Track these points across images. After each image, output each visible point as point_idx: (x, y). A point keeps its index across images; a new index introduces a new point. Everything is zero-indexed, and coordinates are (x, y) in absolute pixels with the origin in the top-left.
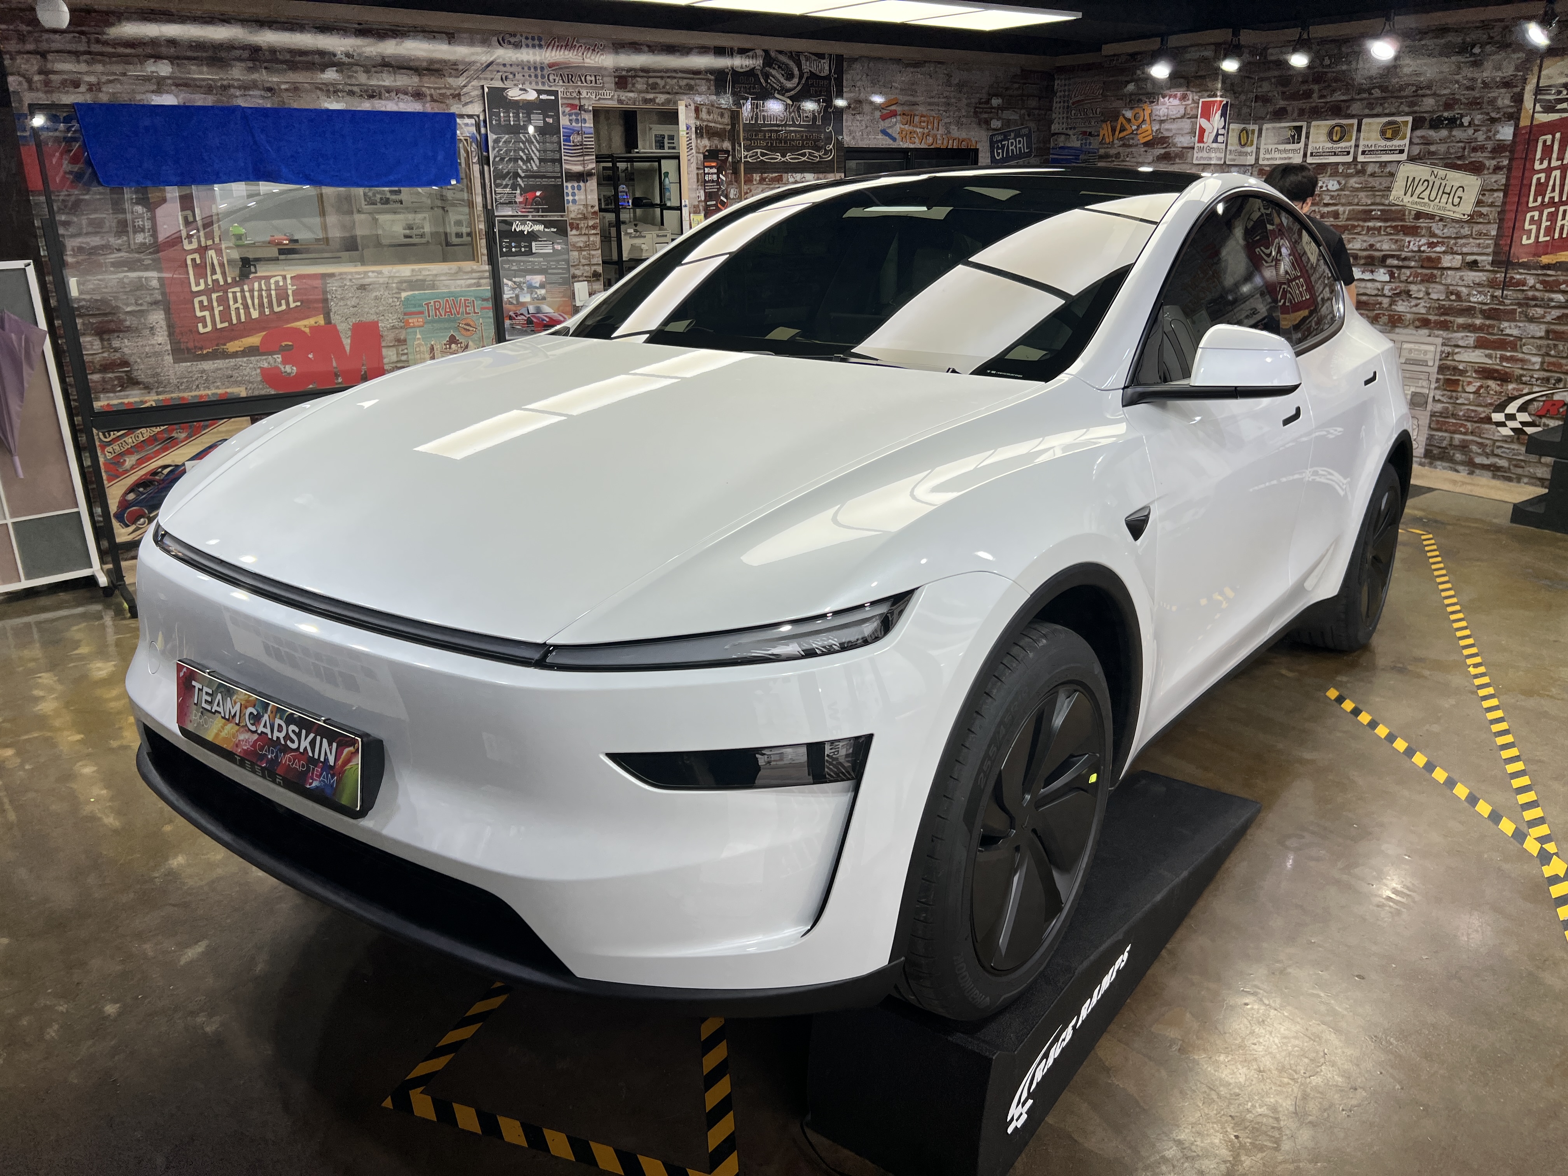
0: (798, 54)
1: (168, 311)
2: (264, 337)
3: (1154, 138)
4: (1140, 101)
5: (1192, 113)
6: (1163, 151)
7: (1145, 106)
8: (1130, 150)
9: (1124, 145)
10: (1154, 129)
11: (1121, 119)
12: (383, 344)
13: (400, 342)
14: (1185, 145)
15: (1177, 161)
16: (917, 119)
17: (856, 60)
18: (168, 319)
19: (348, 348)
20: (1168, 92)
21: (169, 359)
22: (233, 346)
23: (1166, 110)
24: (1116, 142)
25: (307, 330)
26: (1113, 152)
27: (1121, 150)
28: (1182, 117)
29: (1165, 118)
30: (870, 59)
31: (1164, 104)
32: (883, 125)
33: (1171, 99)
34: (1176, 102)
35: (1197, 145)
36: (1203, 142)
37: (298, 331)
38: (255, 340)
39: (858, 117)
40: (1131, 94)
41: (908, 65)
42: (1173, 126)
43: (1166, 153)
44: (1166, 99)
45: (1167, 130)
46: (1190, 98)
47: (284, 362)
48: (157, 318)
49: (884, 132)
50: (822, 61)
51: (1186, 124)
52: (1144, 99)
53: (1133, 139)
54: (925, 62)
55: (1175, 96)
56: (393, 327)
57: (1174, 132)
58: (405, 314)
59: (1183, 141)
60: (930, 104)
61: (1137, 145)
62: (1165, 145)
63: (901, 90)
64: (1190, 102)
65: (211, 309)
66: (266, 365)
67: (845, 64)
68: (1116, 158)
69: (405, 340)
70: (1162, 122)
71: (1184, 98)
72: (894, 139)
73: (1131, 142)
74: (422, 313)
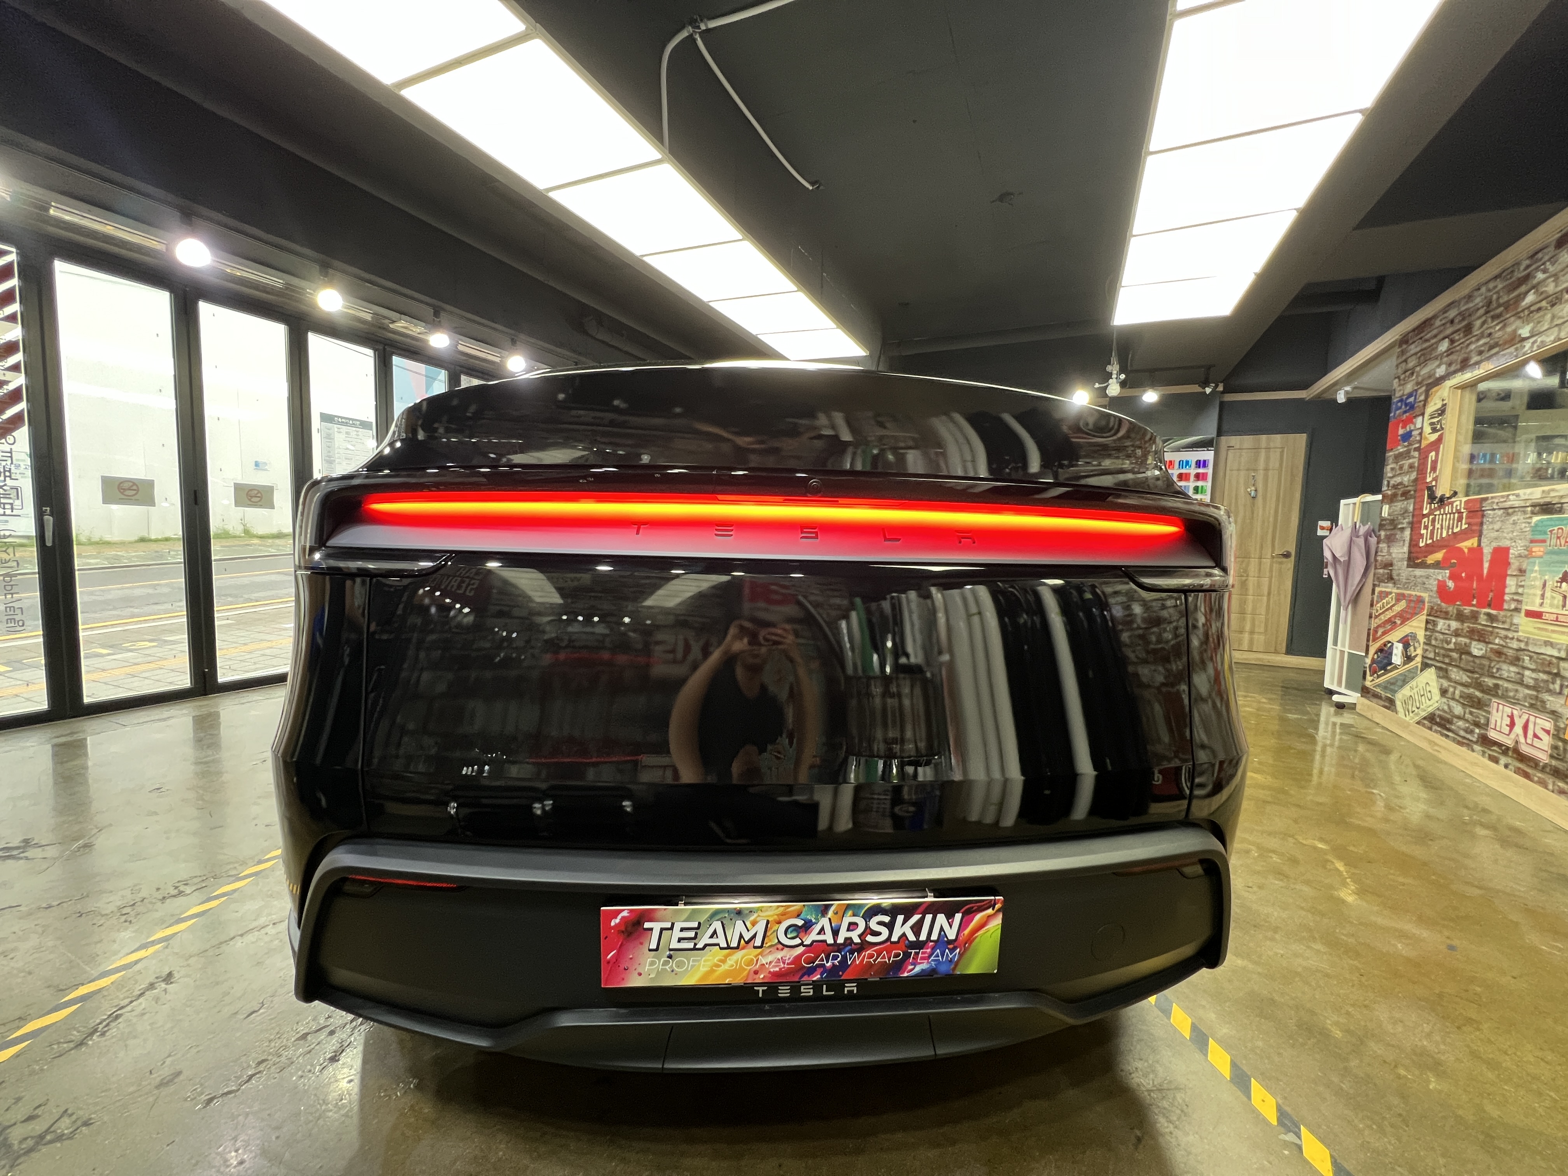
1: (1412, 530)
2: (1445, 554)
12: (1509, 572)
13: (1522, 572)
18: (1411, 534)
19: (1485, 571)
21: (1405, 563)
22: (1431, 559)
25: (1466, 550)
37: (1460, 550)
38: (1439, 556)
47: (1450, 578)
48: (1407, 533)
56: (1520, 556)
58: (1532, 541)
65: (1426, 528)
66: (1440, 578)
69: (1525, 571)
74: (1544, 541)
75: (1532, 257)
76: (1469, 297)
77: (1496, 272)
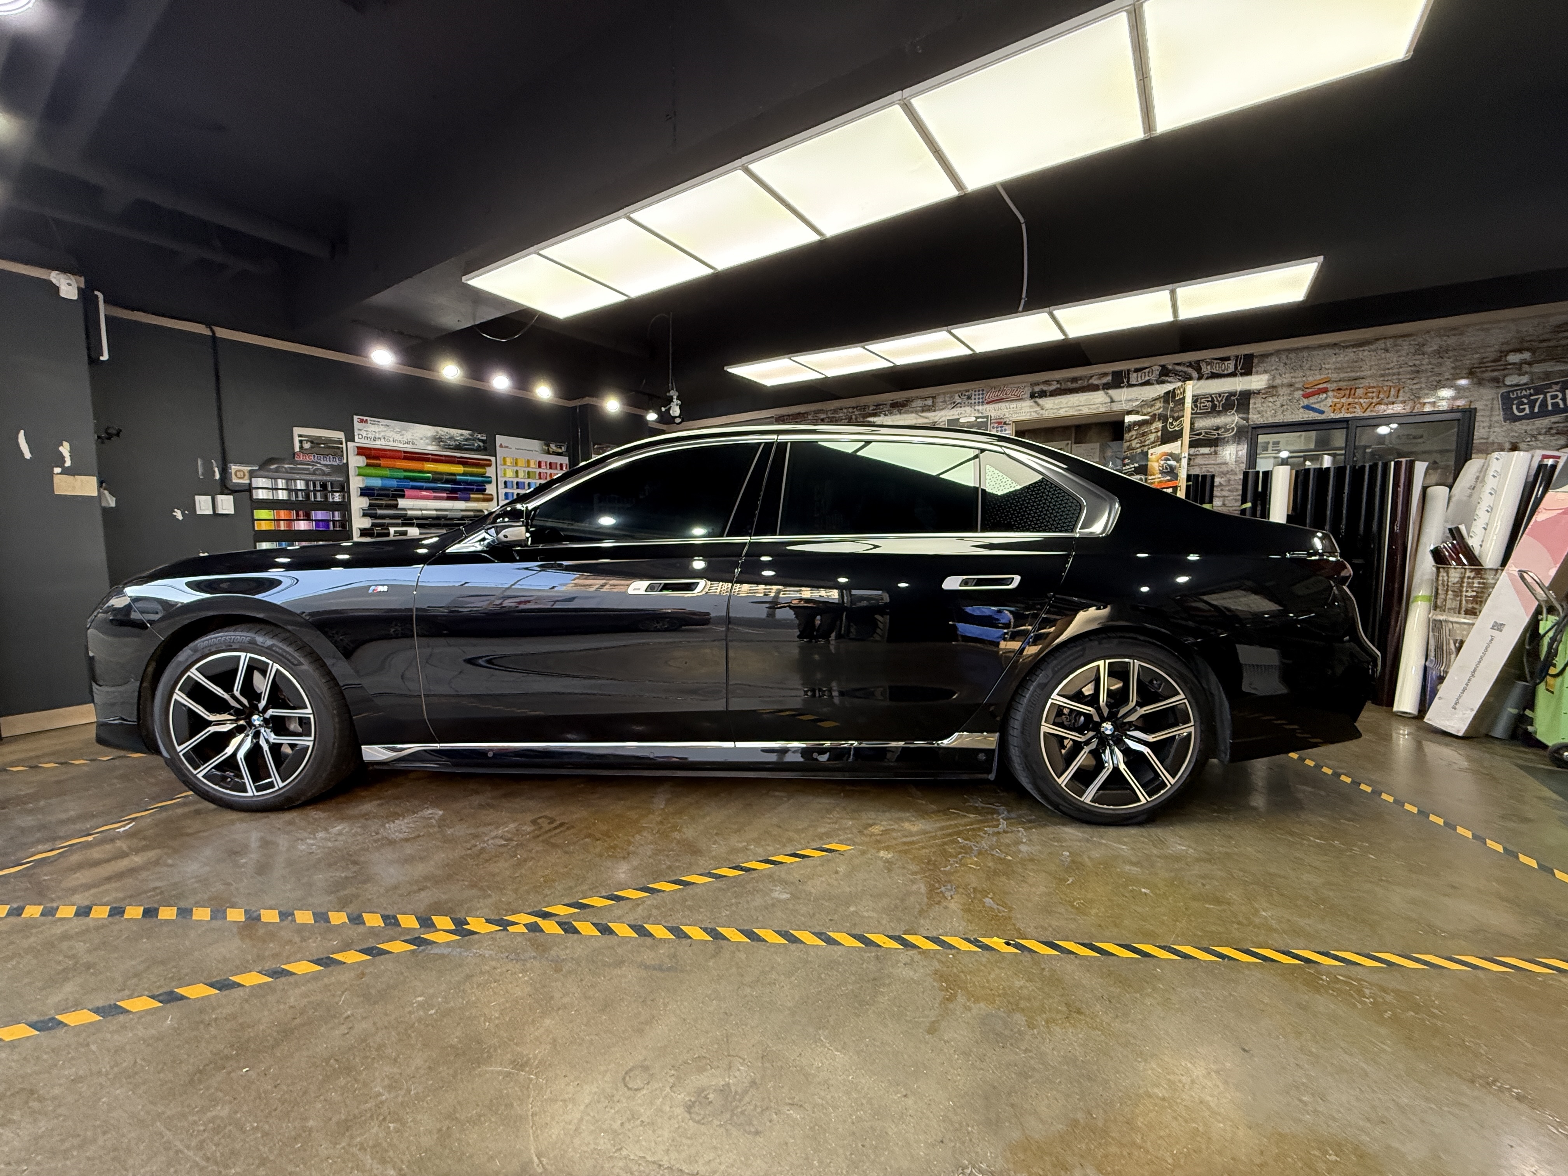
0: (1198, 362)
16: (1360, 392)
17: (1271, 354)
30: (1289, 351)
32: (1306, 402)
39: (1271, 399)
41: (1347, 347)
49: (1308, 408)
50: (1226, 363)
54: (1377, 340)
60: (1382, 375)
63: (1335, 369)
67: (1255, 361)
72: (1322, 412)
75: (877, 406)
76: (835, 411)
77: (854, 405)
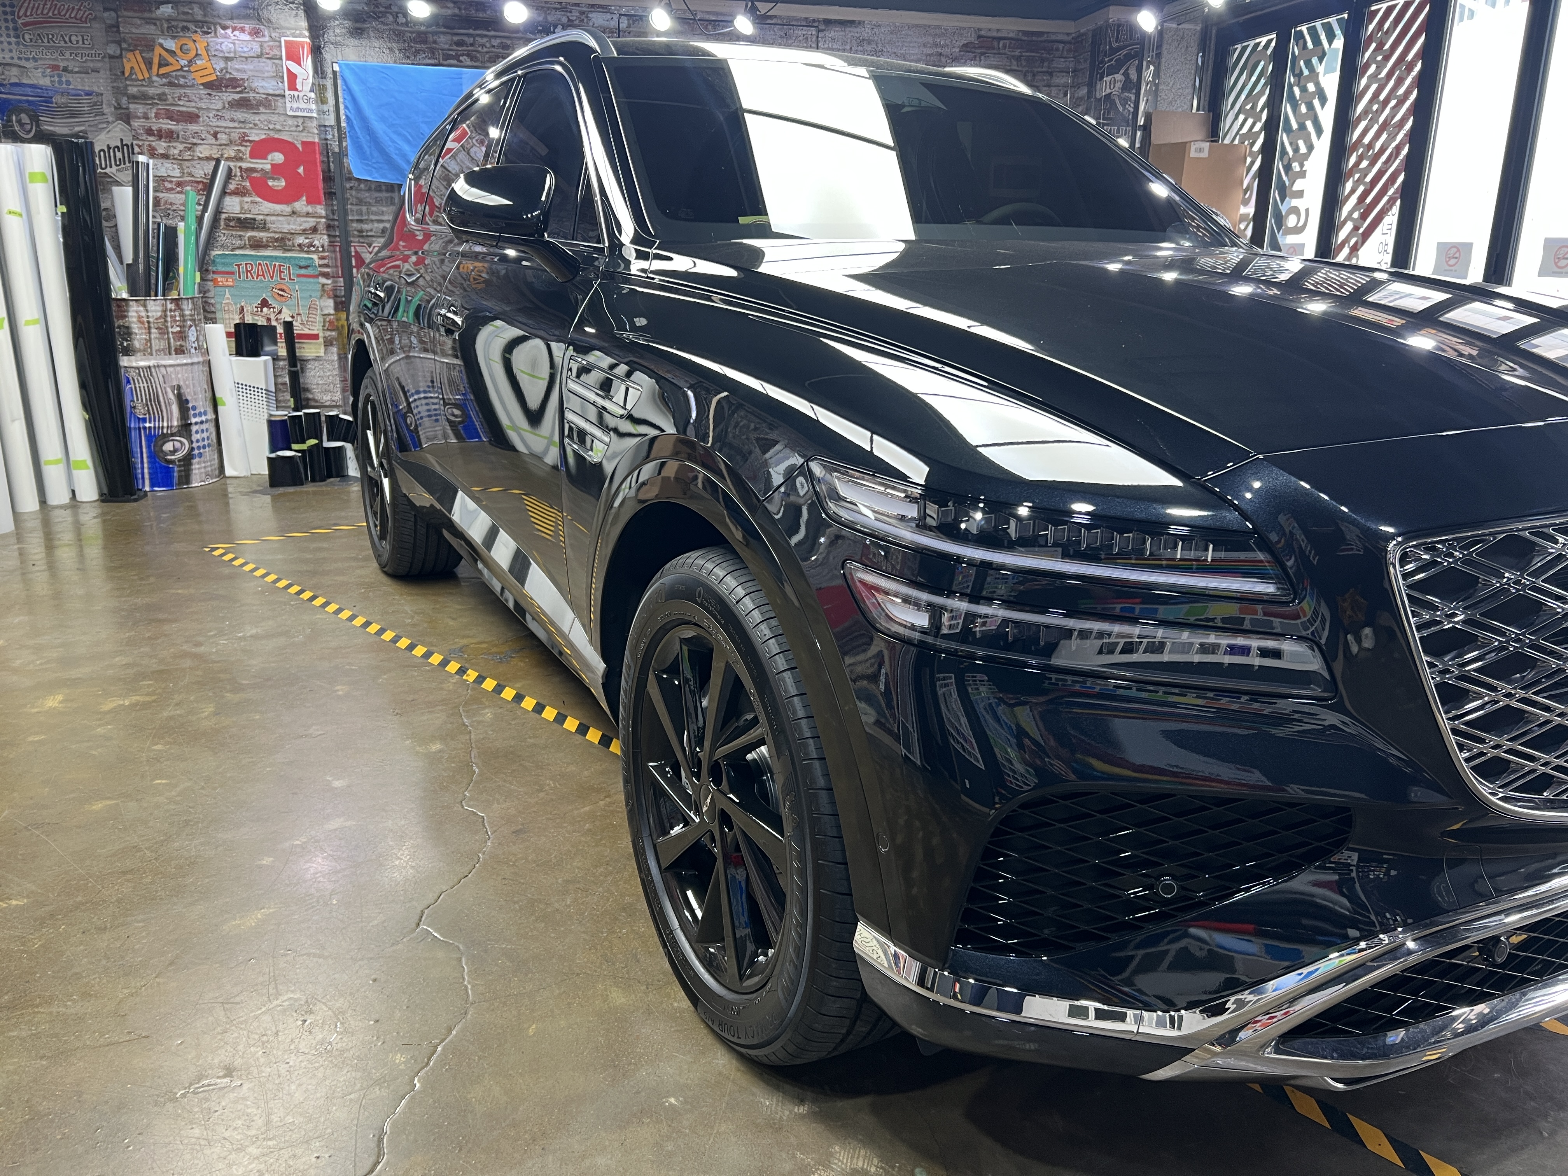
3: (220, 80)
4: (185, 29)
5: (272, 53)
6: (237, 97)
7: (195, 37)
8: (182, 91)
9: (171, 84)
10: (218, 69)
11: (158, 50)
14: (271, 92)
15: (262, 110)
20: (229, 23)
23: (231, 46)
24: (155, 78)
26: (151, 91)
27: (167, 90)
28: (258, 57)
29: (232, 55)
31: (226, 37)
33: (237, 33)
34: (245, 37)
35: (287, 92)
36: (297, 90)
40: (169, 20)
42: (249, 66)
43: (241, 99)
44: (229, 31)
45: (238, 70)
46: (266, 33)
51: (268, 67)
52: (192, 27)
53: (184, 77)
55: (242, 30)
57: (250, 73)
59: (268, 86)
61: (193, 86)
62: (239, 89)
64: (267, 39)
68: (160, 99)
70: (227, 59)
71: (256, 33)
73: (182, 81)
